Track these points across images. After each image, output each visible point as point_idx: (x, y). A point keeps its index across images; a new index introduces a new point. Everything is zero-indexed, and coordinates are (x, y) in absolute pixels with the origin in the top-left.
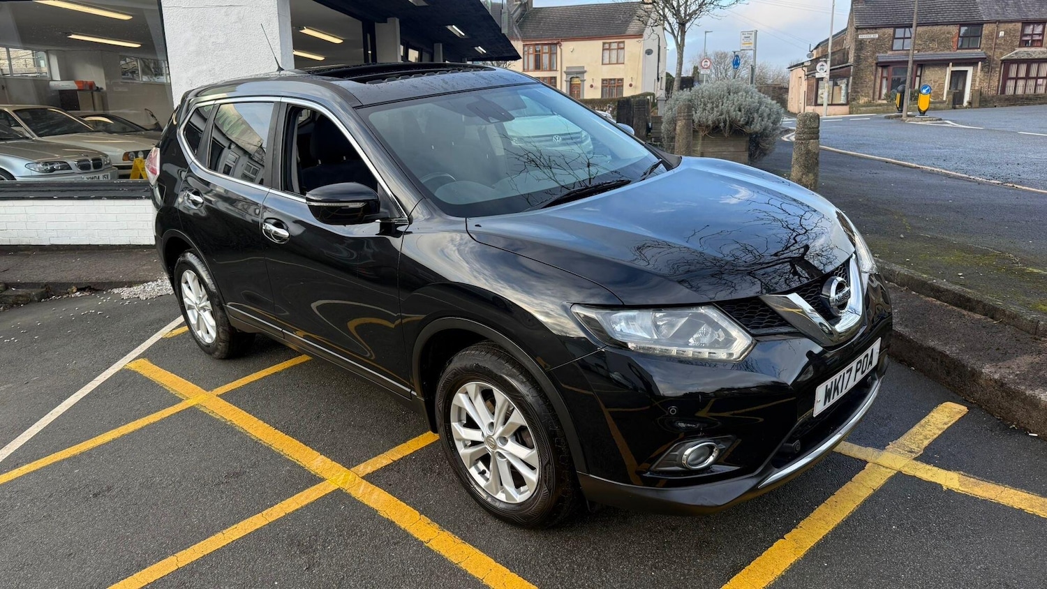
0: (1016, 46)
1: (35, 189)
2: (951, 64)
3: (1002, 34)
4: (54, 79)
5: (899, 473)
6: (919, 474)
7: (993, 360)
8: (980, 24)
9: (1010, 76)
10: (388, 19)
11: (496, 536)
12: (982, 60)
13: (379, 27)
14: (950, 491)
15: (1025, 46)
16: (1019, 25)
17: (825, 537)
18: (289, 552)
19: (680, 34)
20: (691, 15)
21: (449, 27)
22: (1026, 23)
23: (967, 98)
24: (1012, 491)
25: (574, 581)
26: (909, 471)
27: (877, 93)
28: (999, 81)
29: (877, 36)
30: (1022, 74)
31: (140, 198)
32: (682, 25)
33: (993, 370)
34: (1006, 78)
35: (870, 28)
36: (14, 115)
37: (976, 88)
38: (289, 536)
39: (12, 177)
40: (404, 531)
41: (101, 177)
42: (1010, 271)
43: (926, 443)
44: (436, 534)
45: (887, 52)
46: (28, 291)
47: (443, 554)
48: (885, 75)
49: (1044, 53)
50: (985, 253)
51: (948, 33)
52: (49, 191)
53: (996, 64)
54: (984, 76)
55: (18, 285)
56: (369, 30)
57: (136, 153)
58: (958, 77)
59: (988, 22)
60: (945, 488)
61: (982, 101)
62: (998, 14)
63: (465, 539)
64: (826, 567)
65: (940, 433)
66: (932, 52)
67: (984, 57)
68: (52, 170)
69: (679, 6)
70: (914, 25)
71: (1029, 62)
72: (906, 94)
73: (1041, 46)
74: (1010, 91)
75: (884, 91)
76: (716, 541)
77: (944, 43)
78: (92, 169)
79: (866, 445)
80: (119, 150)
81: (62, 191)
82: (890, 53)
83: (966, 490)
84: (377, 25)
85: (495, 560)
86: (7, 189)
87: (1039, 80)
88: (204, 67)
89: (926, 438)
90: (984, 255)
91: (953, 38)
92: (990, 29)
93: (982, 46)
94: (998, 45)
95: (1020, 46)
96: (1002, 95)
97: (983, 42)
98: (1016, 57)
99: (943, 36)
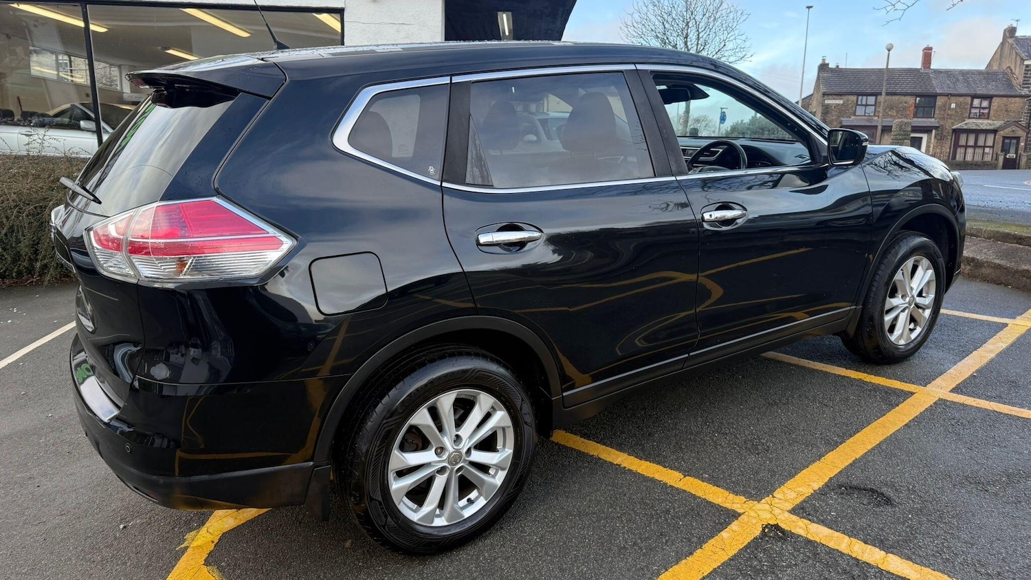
0: (966, 117)
3: (953, 106)
8: (934, 96)
9: (960, 144)
12: (936, 128)
15: (974, 118)
16: (969, 99)
17: (1004, 351)
22: (974, 97)
28: (950, 148)
29: (841, 102)
30: (971, 142)
34: (957, 145)
35: (835, 95)
45: (850, 117)
49: (990, 125)
51: (906, 103)
53: (948, 133)
54: (937, 142)
58: (914, 143)
59: (941, 95)
62: (950, 88)
66: (892, 119)
67: (937, 125)
70: (884, 94)
71: (977, 132)
73: (988, 118)
74: (959, 157)
77: (901, 112)
79: (1002, 317)
82: (853, 117)
87: (986, 149)
91: (910, 107)
92: (943, 101)
93: (936, 116)
94: (950, 116)
95: (969, 118)
96: (954, 161)
97: (937, 112)
98: (966, 127)
99: (901, 105)
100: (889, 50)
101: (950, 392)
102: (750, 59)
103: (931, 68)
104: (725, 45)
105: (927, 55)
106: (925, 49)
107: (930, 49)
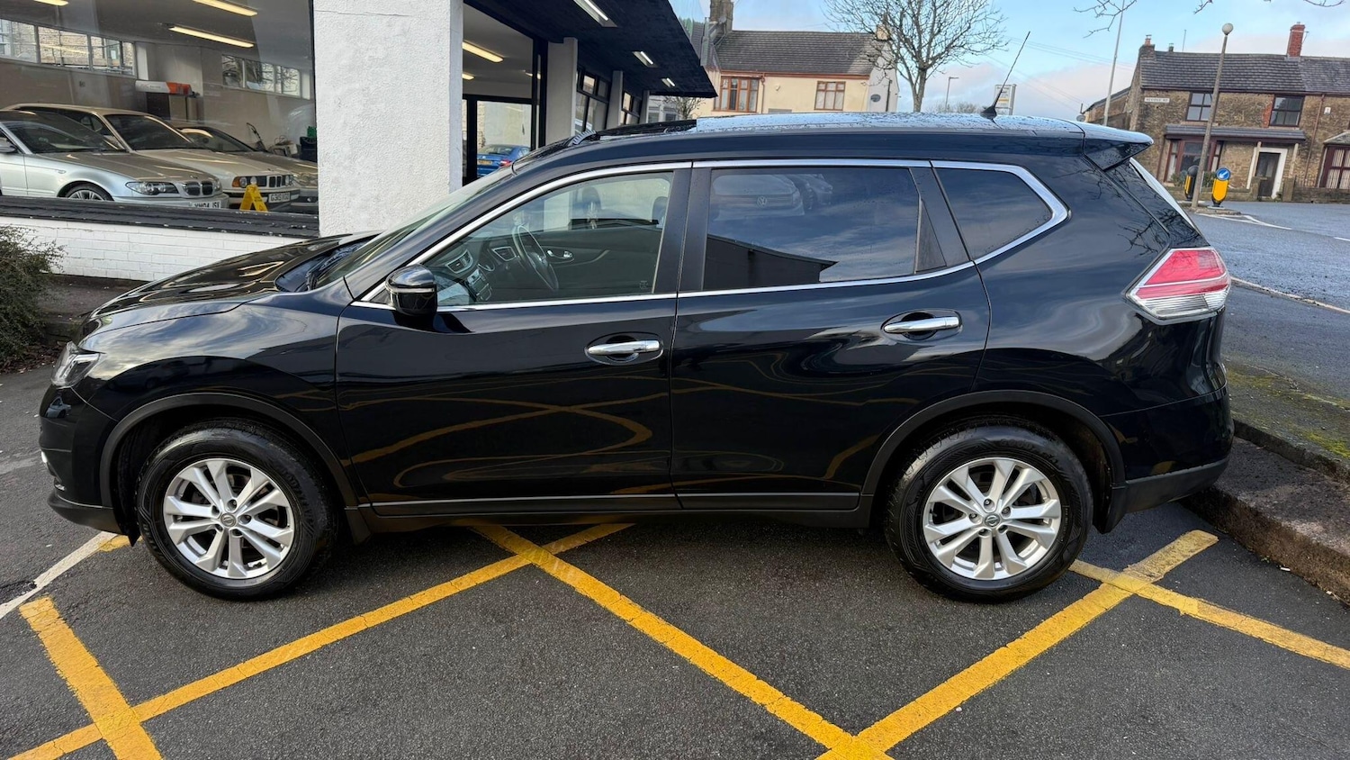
0: (1345, 127)
1: (142, 213)
2: (1260, 143)
3: (1327, 110)
4: (141, 77)
5: (1135, 595)
6: (1155, 598)
7: (1252, 488)
8: (1302, 96)
9: (1334, 165)
10: (565, 39)
11: (702, 621)
12: (1301, 141)
13: (554, 49)
14: (1187, 616)
17: (1050, 650)
18: (485, 620)
19: (919, 81)
20: (934, 59)
21: (636, 54)
23: (1277, 188)
24: (1253, 620)
25: (784, 668)
26: (1146, 594)
27: (1163, 173)
28: (1319, 169)
29: (1168, 101)
31: (267, 234)
32: (923, 70)
33: (1249, 497)
34: (1328, 166)
35: (1159, 90)
36: (104, 120)
37: (1290, 177)
38: (482, 606)
39: (109, 197)
40: (605, 609)
41: (211, 204)
42: (1285, 396)
43: (1168, 568)
44: (638, 614)
45: (1178, 122)
47: (647, 633)
48: (1174, 151)
50: (1261, 375)
51: (1259, 104)
52: (158, 217)
53: (1317, 148)
54: (1302, 161)
56: (541, 51)
57: (249, 178)
58: (1268, 161)
59: (1311, 94)
60: (1182, 613)
61: (1296, 194)
62: (1324, 84)
63: (669, 621)
64: (1048, 676)
65: (1184, 560)
66: (1236, 127)
67: (1303, 137)
68: (157, 192)
69: (920, 46)
70: (1216, 90)
72: (1198, 178)
74: (1332, 183)
75: (1172, 171)
76: (935, 644)
77: (1253, 116)
78: (201, 195)
79: (1103, 566)
80: (227, 173)
81: (173, 219)
82: (1183, 123)
83: (1205, 616)
84: (551, 45)
85: (702, 642)
86: (108, 211)
88: (357, 86)
89: (1169, 564)
90: (1259, 376)
91: (1265, 110)
92: (1313, 102)
93: (1301, 124)
94: (1322, 124)
96: (1322, 188)
97: (1303, 118)
98: (1343, 142)
99: (1253, 107)
100: (1227, 33)
101: (886, 753)
102: (1005, 48)
103: (1303, 53)
104: (969, 28)
105: (1297, 34)
106: (1294, 28)
107: (1301, 28)
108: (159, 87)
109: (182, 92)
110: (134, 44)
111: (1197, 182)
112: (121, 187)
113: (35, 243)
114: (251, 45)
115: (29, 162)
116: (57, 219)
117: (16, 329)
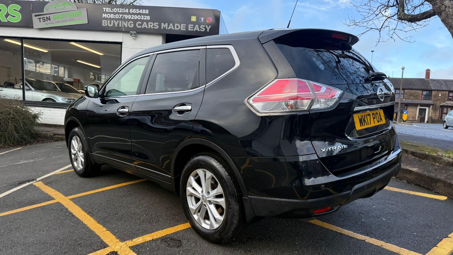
0: (446, 100)
2: (419, 105)
3: (440, 95)
4: (65, 77)
8: (431, 91)
9: (444, 112)
12: (432, 105)
15: (450, 101)
16: (447, 93)
22: (450, 92)
23: (426, 120)
28: (439, 114)
34: (442, 113)
36: (55, 84)
37: (430, 116)
39: (56, 101)
46: (63, 136)
51: (418, 93)
53: (438, 107)
54: (433, 111)
55: (58, 135)
58: (422, 112)
59: (434, 90)
61: (432, 121)
62: (438, 87)
66: (411, 100)
67: (433, 103)
72: (398, 114)
77: (416, 97)
92: (435, 93)
93: (432, 99)
94: (439, 100)
95: (448, 101)
96: (441, 120)
97: (433, 98)
98: (446, 105)
99: (416, 94)
100: (403, 69)
103: (430, 78)
105: (428, 72)
106: (427, 70)
107: (429, 70)
108: (71, 80)
109: (77, 81)
110: (64, 68)
111: (398, 115)
112: (60, 99)
113: (35, 111)
114: (100, 67)
115: (33, 92)
116: (41, 107)
117: (28, 134)
